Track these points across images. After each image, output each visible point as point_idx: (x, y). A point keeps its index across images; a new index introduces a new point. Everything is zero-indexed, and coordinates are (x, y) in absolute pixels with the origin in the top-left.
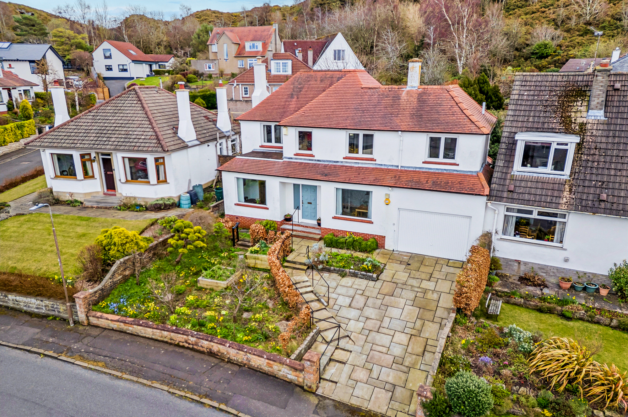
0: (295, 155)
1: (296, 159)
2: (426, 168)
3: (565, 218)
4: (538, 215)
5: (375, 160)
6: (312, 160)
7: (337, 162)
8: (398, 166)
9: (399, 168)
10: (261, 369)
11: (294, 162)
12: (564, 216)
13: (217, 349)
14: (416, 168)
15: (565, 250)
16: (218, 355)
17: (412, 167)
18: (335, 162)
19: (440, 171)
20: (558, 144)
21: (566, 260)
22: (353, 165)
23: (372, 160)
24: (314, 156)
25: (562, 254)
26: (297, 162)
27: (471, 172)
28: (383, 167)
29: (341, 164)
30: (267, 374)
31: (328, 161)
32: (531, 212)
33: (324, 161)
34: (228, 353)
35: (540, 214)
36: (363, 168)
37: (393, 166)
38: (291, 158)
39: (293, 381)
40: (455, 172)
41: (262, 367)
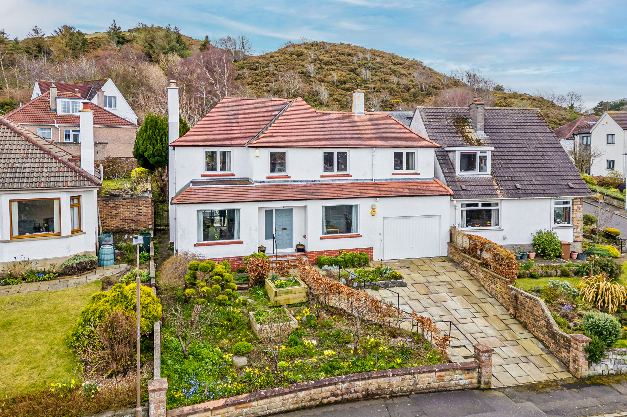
0: (267, 178)
1: (269, 182)
2: (395, 179)
3: (498, 206)
4: (482, 206)
5: (352, 176)
6: (288, 181)
7: (315, 181)
8: (372, 180)
9: (374, 181)
10: (431, 388)
11: (269, 185)
12: (497, 204)
13: (377, 385)
14: (387, 179)
15: (503, 230)
16: (377, 394)
17: (383, 179)
18: (312, 181)
19: (406, 181)
20: (481, 152)
21: (504, 238)
22: (331, 182)
23: (348, 176)
24: (290, 177)
25: (500, 234)
26: (272, 185)
27: (429, 178)
28: (359, 182)
29: (320, 183)
30: (438, 391)
31: (305, 181)
32: (476, 205)
33: (301, 181)
34: (390, 385)
35: (484, 205)
36: (342, 184)
37: (367, 180)
38: (263, 182)
39: (466, 387)
40: (418, 180)
41: (432, 385)
